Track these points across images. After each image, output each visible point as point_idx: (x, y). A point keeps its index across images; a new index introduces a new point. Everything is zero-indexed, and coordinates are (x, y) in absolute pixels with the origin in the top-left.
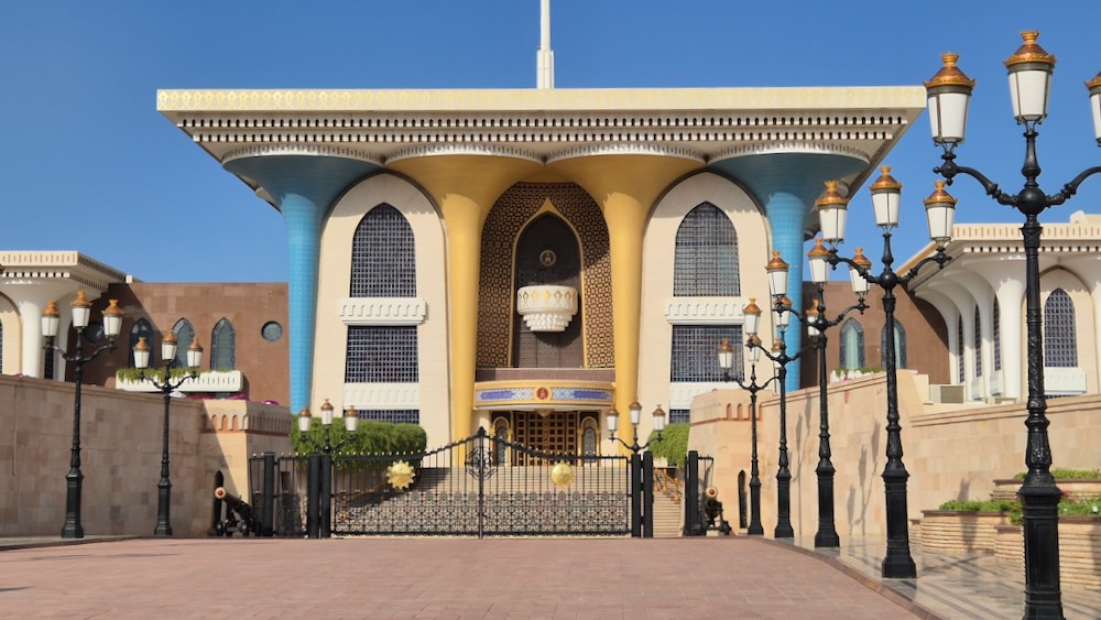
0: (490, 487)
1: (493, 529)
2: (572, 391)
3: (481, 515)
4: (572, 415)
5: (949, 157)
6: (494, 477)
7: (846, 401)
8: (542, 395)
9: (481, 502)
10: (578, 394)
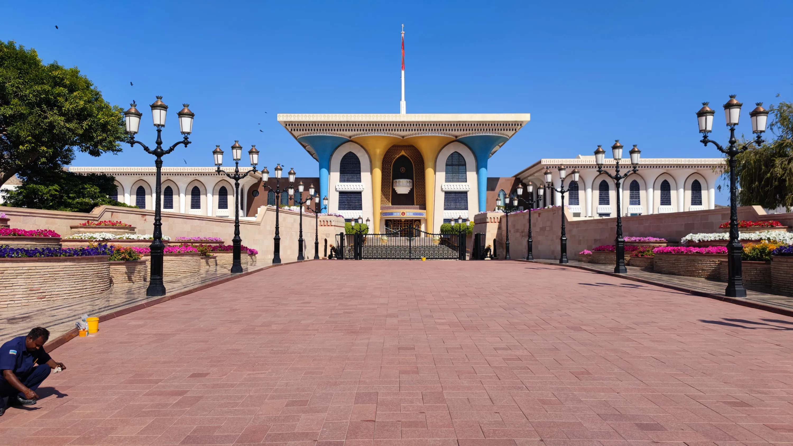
0: (413, 244)
1: (414, 257)
2: (413, 213)
3: (410, 253)
4: (412, 221)
5: (705, 137)
6: (414, 241)
7: (539, 216)
8: (403, 214)
9: (410, 248)
10: (414, 214)
